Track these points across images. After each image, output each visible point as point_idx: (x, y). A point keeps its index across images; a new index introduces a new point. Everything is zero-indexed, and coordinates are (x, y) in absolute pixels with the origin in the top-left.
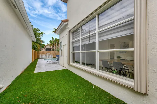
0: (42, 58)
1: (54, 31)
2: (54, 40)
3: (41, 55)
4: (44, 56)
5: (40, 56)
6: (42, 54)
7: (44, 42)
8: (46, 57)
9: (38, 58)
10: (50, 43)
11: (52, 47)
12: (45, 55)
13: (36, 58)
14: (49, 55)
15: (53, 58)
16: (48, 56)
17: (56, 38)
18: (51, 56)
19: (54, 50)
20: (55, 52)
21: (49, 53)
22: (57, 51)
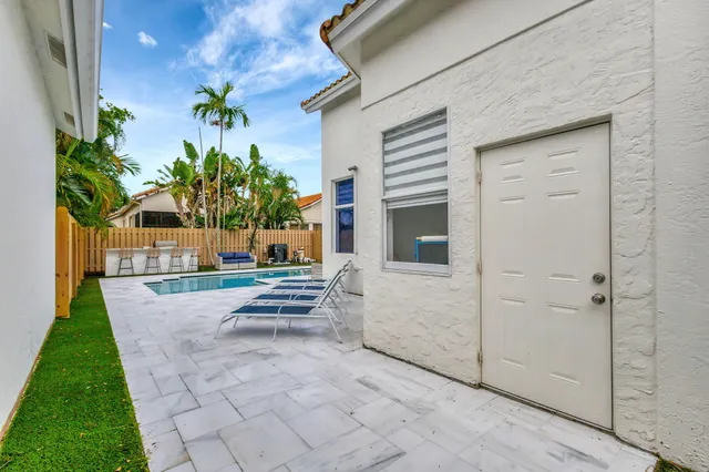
0: (123, 272)
1: (203, 102)
2: (200, 162)
3: (120, 253)
4: (139, 261)
5: (111, 263)
6: (125, 247)
7: (135, 169)
8: (153, 263)
9: (95, 275)
10: (171, 179)
11: (184, 201)
12: (148, 252)
13: (82, 277)
14: (176, 253)
15: (200, 270)
16: (164, 259)
17: (213, 149)
18: (186, 258)
19: (200, 223)
20: (208, 232)
21: (169, 242)
22: (221, 227)
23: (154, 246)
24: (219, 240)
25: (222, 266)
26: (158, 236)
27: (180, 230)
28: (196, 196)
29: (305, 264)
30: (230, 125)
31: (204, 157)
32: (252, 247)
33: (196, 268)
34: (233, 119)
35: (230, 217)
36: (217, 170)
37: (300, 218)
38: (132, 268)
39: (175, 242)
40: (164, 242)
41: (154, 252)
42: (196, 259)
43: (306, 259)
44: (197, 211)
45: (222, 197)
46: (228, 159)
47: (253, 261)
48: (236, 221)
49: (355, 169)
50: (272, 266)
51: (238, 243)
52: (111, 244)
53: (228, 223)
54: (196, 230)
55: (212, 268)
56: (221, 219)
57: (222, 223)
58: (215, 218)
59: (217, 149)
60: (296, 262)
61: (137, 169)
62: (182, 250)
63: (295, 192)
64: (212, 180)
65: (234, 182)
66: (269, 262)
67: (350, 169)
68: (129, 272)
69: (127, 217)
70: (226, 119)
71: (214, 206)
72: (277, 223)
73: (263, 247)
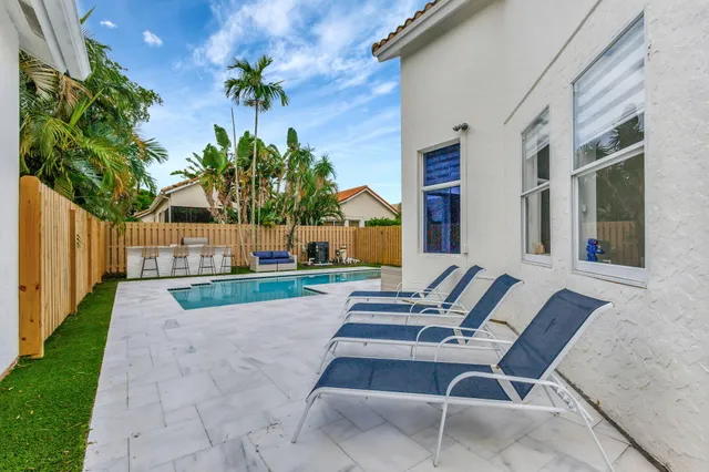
0: (146, 274)
1: (237, 78)
2: (232, 150)
3: (145, 251)
4: (165, 261)
5: (133, 263)
6: (149, 246)
7: (161, 155)
8: (180, 263)
9: (115, 276)
10: (201, 168)
11: (215, 194)
12: (176, 250)
13: (96, 279)
14: (206, 252)
15: (235, 270)
16: (194, 259)
17: (247, 133)
18: (218, 257)
19: (233, 219)
20: (242, 228)
21: (200, 239)
22: (256, 223)
23: (182, 244)
24: (254, 237)
25: (259, 267)
26: (188, 233)
27: (211, 225)
28: (229, 187)
29: (347, 265)
30: (266, 105)
31: (237, 142)
32: (290, 245)
33: (228, 270)
34: (270, 99)
35: (266, 211)
36: (251, 157)
37: (339, 213)
38: (157, 269)
39: (206, 239)
40: (194, 239)
41: (181, 250)
42: (229, 259)
43: (350, 260)
44: (229, 205)
45: (257, 188)
46: (263, 144)
47: (292, 261)
48: (272, 216)
49: (465, 128)
50: (312, 267)
51: (274, 240)
52: (135, 242)
53: (263, 219)
54: (228, 226)
55: (247, 269)
56: (256, 213)
57: (256, 217)
58: (249, 213)
59: (252, 133)
60: (338, 263)
61: (164, 156)
62: (214, 248)
63: (333, 185)
64: (246, 168)
65: (269, 172)
66: (310, 263)
67: (456, 129)
68: (154, 274)
69: (157, 214)
70: (262, 99)
71: (247, 199)
72: (315, 220)
73: (302, 246)
